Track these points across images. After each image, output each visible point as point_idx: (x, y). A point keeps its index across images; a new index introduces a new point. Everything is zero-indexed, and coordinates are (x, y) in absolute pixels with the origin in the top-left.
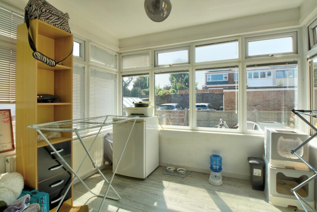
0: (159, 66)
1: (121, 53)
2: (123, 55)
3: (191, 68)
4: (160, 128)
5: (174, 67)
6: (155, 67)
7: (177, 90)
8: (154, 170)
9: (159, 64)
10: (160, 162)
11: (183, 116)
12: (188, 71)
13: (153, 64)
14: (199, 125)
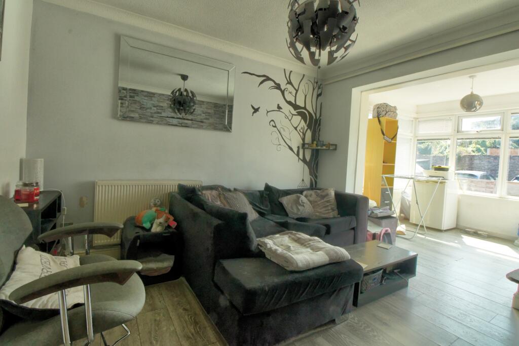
0: (463, 132)
1: (418, 118)
2: (419, 120)
3: (504, 135)
4: (460, 192)
5: (482, 134)
6: (458, 132)
7: (486, 147)
8: (452, 228)
9: (463, 130)
10: (457, 225)
11: (492, 188)
12: (500, 138)
13: (456, 130)
14: (509, 194)
